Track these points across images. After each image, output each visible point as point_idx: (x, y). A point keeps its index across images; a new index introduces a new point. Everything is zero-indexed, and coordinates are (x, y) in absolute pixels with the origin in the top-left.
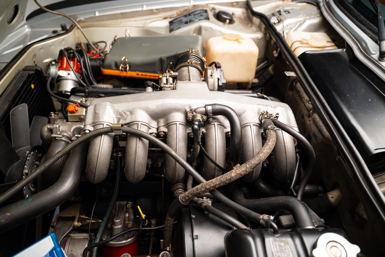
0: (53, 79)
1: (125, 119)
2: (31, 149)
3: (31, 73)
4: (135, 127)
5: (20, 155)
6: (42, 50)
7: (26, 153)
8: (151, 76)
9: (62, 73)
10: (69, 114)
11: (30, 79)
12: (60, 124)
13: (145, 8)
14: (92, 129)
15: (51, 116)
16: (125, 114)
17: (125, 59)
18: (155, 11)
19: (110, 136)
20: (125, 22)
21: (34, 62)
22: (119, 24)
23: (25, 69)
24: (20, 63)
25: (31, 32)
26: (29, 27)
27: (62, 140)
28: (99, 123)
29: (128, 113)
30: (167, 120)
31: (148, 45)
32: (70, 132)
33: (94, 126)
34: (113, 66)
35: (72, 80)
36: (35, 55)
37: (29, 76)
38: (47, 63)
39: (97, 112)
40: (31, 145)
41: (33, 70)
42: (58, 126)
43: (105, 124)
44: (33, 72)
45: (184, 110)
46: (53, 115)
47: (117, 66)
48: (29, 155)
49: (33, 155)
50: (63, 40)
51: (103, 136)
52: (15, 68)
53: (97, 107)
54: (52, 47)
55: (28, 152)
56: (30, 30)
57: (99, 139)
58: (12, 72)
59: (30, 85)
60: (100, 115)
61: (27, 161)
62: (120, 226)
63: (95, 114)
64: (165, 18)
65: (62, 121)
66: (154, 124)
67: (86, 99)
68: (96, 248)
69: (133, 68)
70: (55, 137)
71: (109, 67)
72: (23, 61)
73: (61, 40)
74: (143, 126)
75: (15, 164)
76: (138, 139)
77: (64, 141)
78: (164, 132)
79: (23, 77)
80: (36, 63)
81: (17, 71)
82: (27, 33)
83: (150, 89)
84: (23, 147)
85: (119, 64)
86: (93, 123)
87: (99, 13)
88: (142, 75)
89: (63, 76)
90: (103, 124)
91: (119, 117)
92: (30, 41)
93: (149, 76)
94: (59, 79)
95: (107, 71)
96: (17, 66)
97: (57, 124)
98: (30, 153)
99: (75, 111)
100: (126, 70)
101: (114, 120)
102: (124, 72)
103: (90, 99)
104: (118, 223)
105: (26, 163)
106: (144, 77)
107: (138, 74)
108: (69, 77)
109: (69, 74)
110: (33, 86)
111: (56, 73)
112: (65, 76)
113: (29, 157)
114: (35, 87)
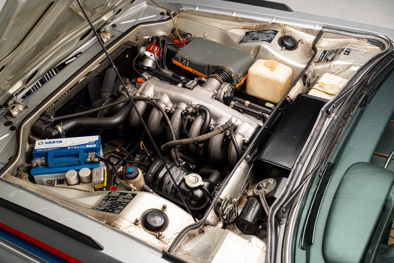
0: (140, 56)
1: (157, 97)
2: (110, 95)
3: (129, 47)
4: (159, 103)
5: (103, 96)
6: (144, 30)
7: (107, 97)
8: (200, 75)
9: (148, 54)
10: (137, 83)
11: (127, 51)
12: (129, 87)
13: (234, 15)
14: (139, 95)
15: (127, 81)
16: (159, 94)
17: (187, 58)
18: (240, 19)
19: (146, 103)
20: (214, 22)
21: (137, 37)
22: (209, 23)
23: (126, 44)
24: (125, 38)
25: (147, 7)
26: (146, 3)
27: (126, 96)
28: (143, 94)
29: (160, 94)
30: (177, 106)
31: (210, 51)
32: (133, 94)
33: (140, 95)
34: (180, 59)
35: (153, 60)
36: (139, 32)
37: (127, 49)
38: (146, 39)
39: (145, 88)
40: (111, 93)
41: (130, 46)
42: (127, 88)
43: (146, 95)
44: (130, 47)
45: (188, 103)
46: (128, 80)
47: (182, 60)
48: (108, 99)
49: (110, 99)
50: (162, 25)
51: (142, 101)
52: (121, 41)
53: (147, 85)
54: (153, 29)
55: (108, 97)
56: (147, 5)
57: (139, 102)
58: (119, 43)
59: (126, 55)
60: (146, 90)
61: (105, 102)
62: (138, 159)
63: (144, 88)
64: (245, 28)
65: (132, 86)
66: (171, 105)
67: (152, 77)
68: (122, 161)
69: (191, 65)
70: (123, 94)
71: (177, 60)
72: (128, 37)
73: (161, 25)
74: (163, 103)
75: (99, 101)
76: (157, 110)
77: (127, 97)
78: (173, 111)
79: (123, 49)
80: (138, 37)
81: (122, 43)
82: (144, 7)
83: (180, 85)
84: (107, 93)
85: (183, 59)
86: (141, 93)
87: (199, 8)
88: (195, 72)
89: (147, 55)
90: (145, 95)
91: (155, 94)
92: (142, 17)
93: (199, 74)
94: (145, 57)
95: (175, 62)
96: (123, 40)
97: (128, 87)
98: (109, 98)
99: (141, 82)
100: (186, 65)
101: (152, 95)
102: (185, 66)
103: (154, 77)
104: (138, 157)
105: (104, 103)
106: (196, 74)
107: (193, 71)
108: (151, 57)
109: (151, 55)
110: (127, 56)
111: (143, 52)
112: (149, 56)
113: (107, 100)
114: (128, 57)
